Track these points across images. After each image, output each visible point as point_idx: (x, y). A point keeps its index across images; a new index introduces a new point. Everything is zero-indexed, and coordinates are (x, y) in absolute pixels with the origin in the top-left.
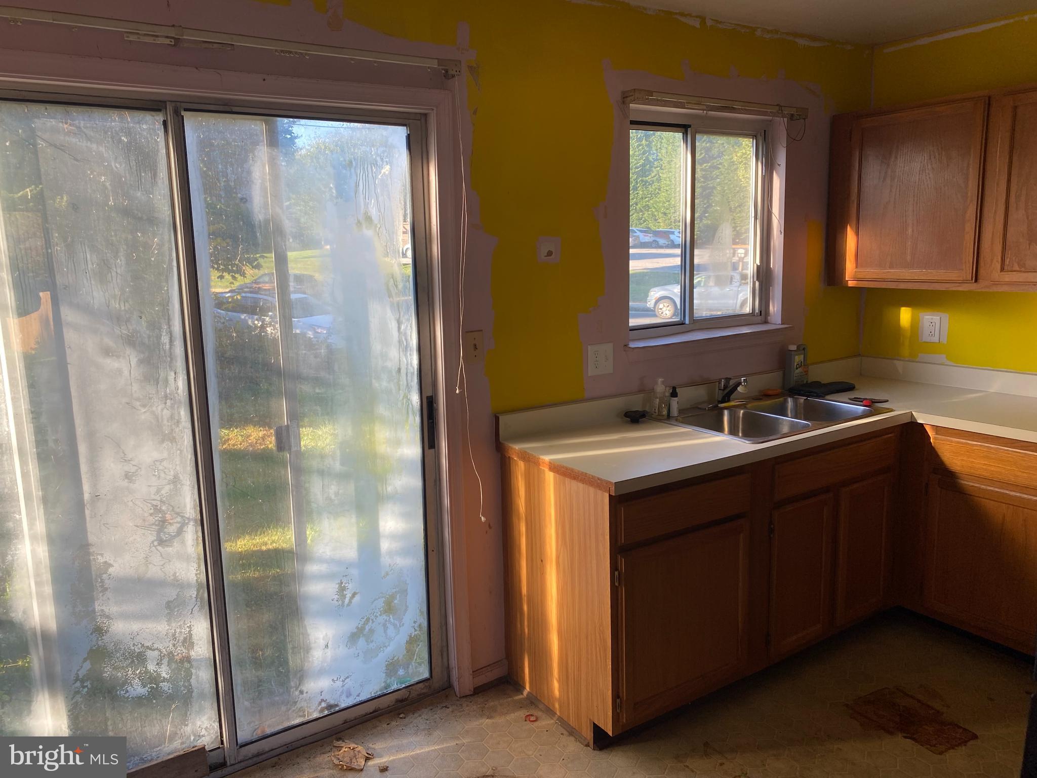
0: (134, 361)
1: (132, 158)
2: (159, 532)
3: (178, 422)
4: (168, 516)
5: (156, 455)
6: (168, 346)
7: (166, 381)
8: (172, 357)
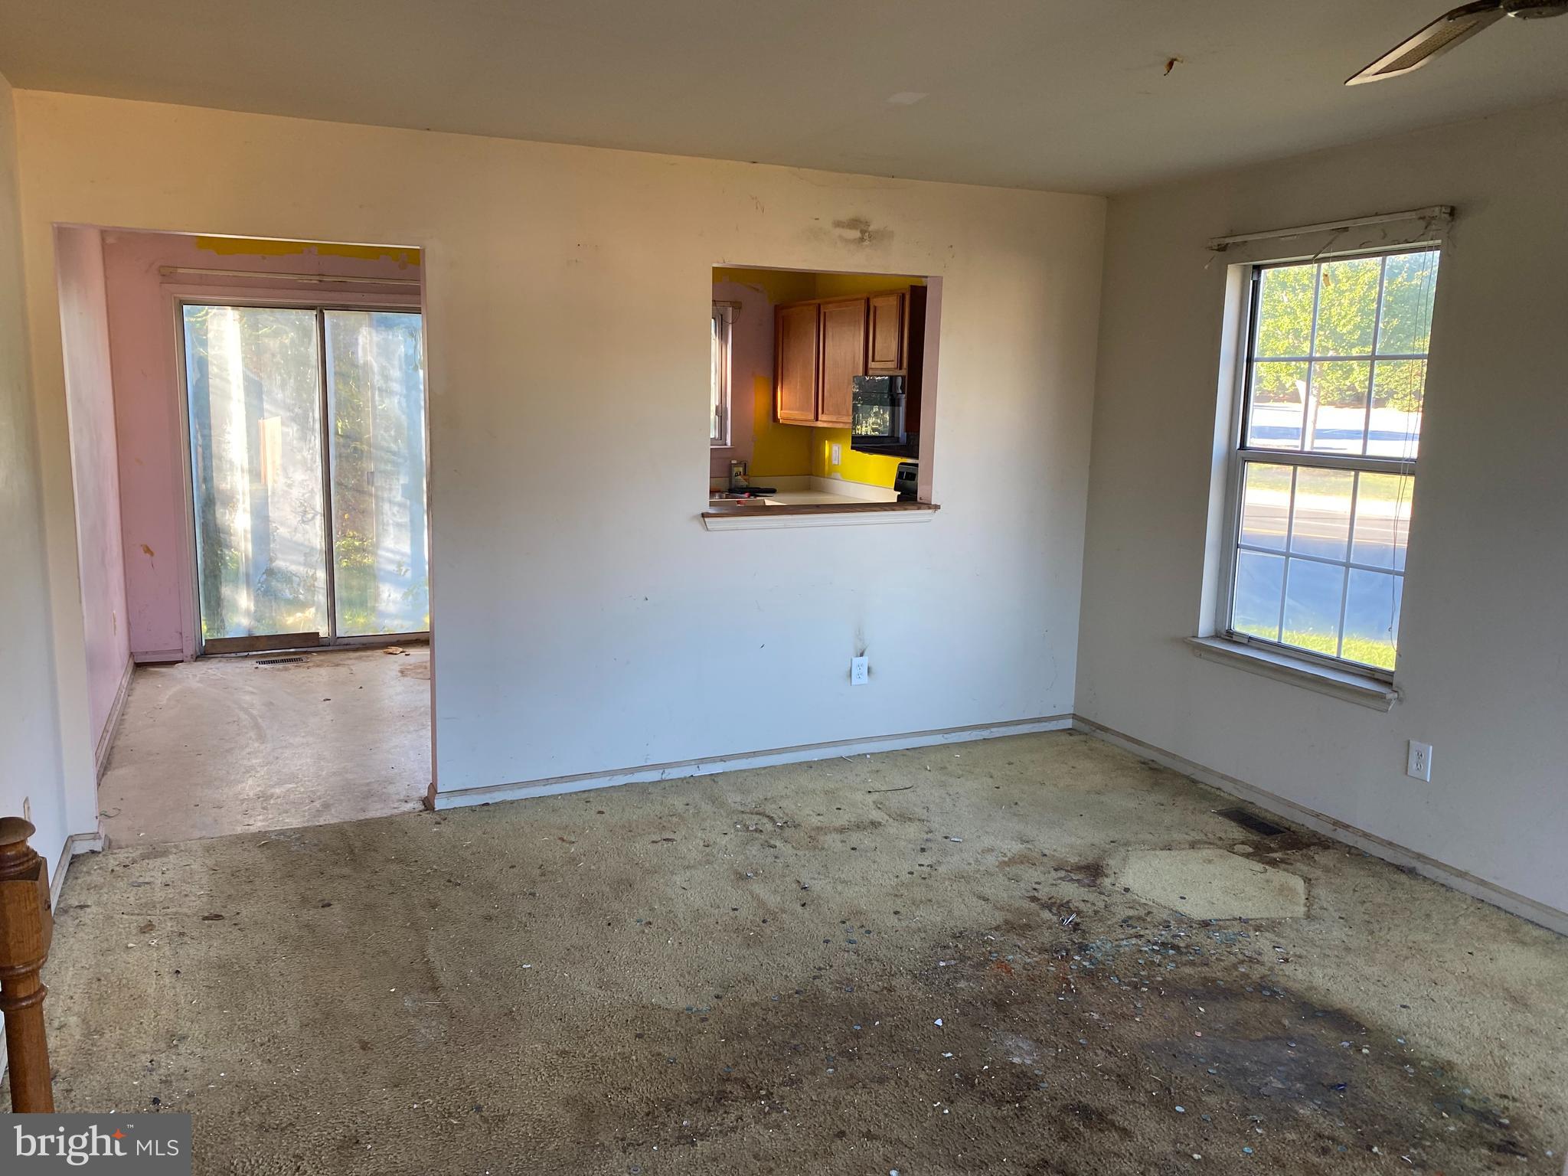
0: (295, 429)
1: (300, 332)
2: (302, 516)
3: (315, 462)
4: (307, 509)
5: (303, 477)
6: (312, 423)
7: (310, 441)
8: (313, 430)
